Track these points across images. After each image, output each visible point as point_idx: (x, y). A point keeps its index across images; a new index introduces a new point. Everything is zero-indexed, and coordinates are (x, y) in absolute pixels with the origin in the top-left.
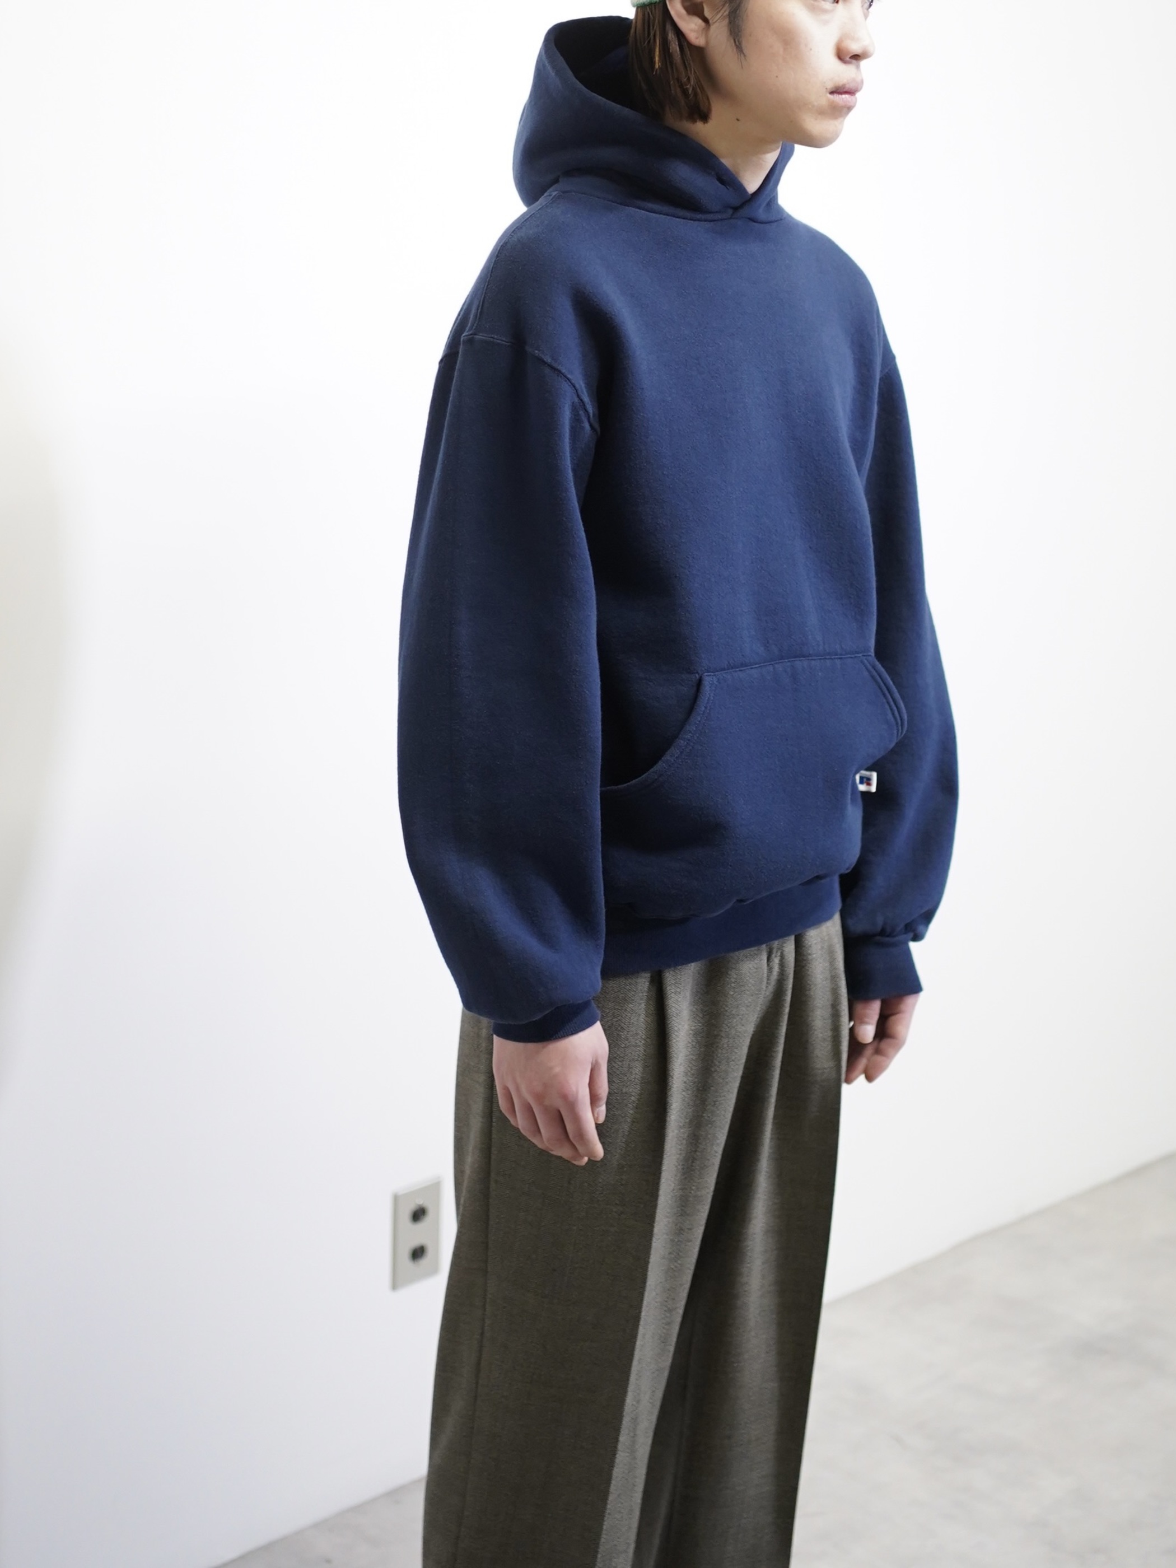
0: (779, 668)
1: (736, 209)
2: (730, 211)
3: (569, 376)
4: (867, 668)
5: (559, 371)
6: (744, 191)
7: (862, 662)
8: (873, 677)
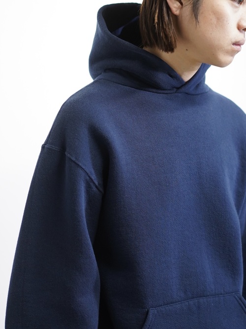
0: (191, 302)
1: (178, 88)
2: (175, 90)
3: (84, 167)
4: (237, 301)
5: (78, 165)
6: (182, 80)
7: (234, 297)
8: (239, 304)
